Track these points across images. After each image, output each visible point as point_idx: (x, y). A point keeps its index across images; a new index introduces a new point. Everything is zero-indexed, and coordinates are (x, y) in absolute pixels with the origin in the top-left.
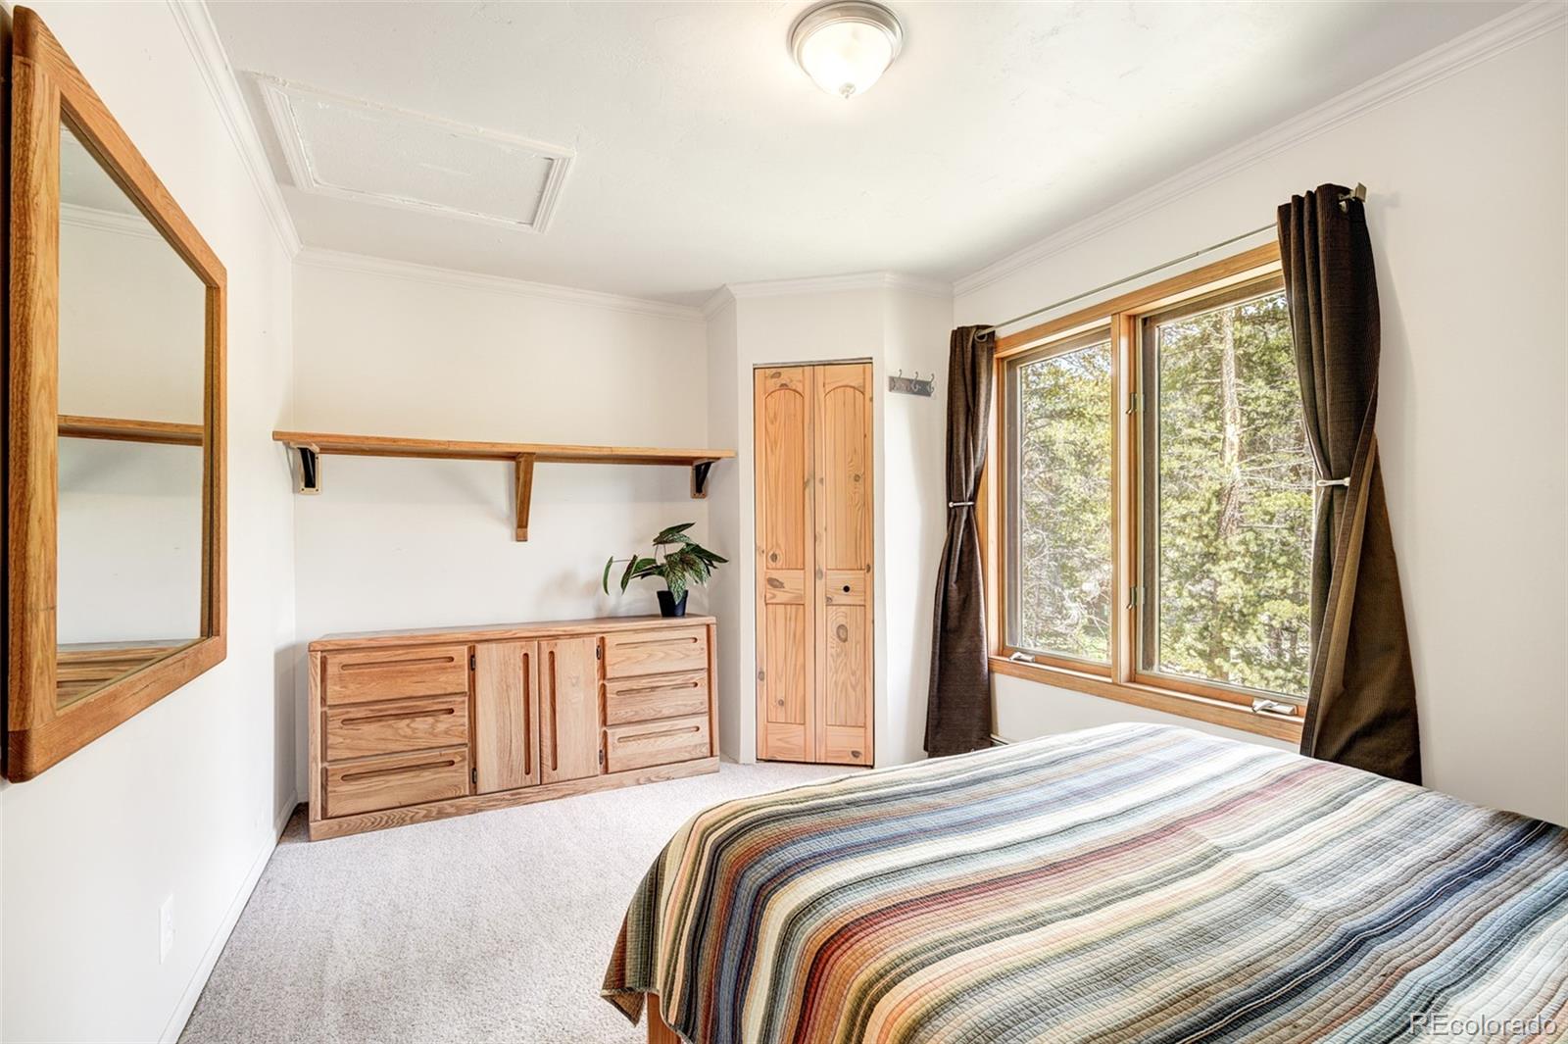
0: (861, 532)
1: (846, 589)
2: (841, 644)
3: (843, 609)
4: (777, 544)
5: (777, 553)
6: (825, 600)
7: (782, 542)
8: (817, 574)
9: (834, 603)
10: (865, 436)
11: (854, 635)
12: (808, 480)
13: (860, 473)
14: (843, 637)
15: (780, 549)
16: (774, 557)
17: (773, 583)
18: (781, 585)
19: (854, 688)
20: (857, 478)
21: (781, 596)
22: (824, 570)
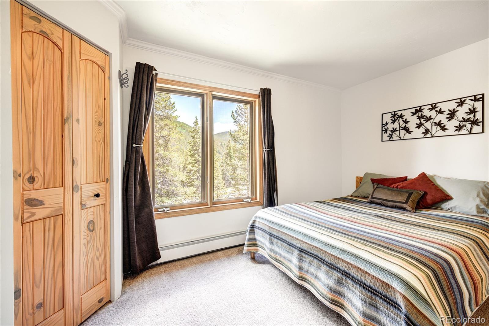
0: (102, 159)
1: (97, 195)
2: (91, 233)
3: (92, 209)
4: (35, 167)
5: (35, 175)
6: (80, 206)
7: (40, 165)
8: (75, 188)
9: (87, 207)
10: (105, 99)
11: (99, 224)
12: (68, 118)
13: (102, 121)
14: (91, 228)
15: (39, 171)
16: (32, 180)
17: (32, 203)
18: (41, 203)
19: (98, 259)
20: (100, 124)
21: (40, 212)
22: (80, 186)
